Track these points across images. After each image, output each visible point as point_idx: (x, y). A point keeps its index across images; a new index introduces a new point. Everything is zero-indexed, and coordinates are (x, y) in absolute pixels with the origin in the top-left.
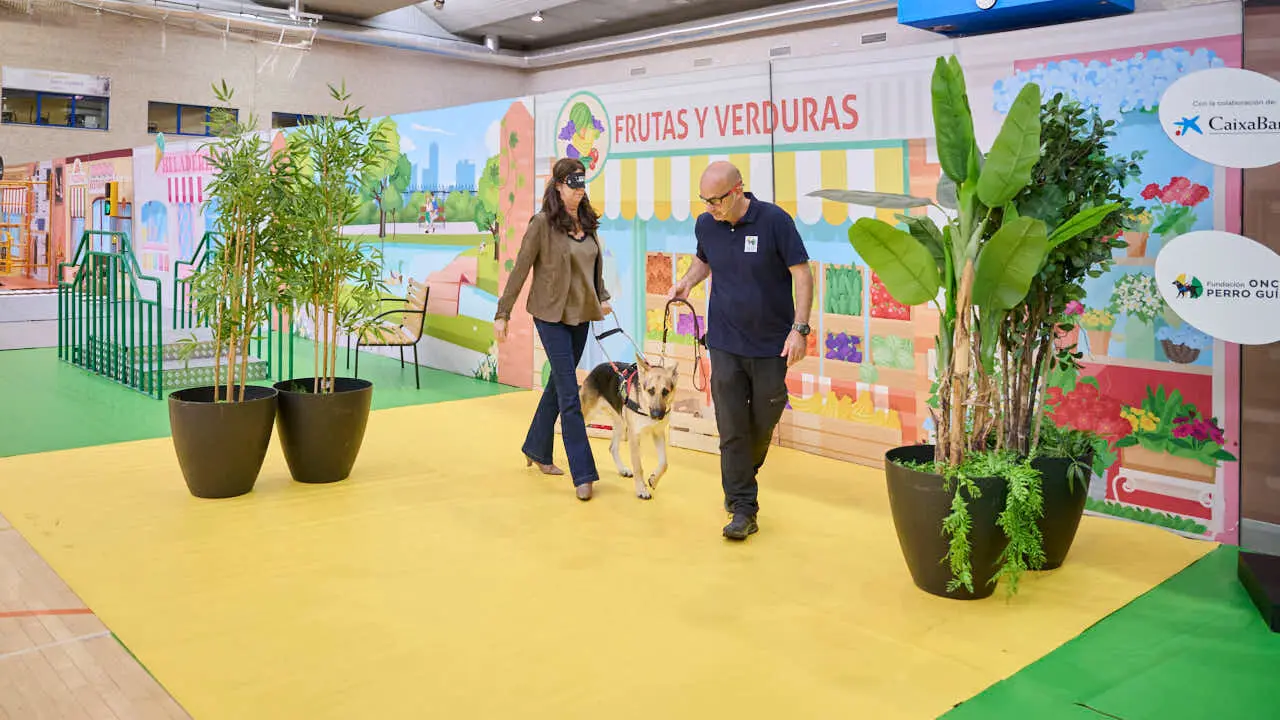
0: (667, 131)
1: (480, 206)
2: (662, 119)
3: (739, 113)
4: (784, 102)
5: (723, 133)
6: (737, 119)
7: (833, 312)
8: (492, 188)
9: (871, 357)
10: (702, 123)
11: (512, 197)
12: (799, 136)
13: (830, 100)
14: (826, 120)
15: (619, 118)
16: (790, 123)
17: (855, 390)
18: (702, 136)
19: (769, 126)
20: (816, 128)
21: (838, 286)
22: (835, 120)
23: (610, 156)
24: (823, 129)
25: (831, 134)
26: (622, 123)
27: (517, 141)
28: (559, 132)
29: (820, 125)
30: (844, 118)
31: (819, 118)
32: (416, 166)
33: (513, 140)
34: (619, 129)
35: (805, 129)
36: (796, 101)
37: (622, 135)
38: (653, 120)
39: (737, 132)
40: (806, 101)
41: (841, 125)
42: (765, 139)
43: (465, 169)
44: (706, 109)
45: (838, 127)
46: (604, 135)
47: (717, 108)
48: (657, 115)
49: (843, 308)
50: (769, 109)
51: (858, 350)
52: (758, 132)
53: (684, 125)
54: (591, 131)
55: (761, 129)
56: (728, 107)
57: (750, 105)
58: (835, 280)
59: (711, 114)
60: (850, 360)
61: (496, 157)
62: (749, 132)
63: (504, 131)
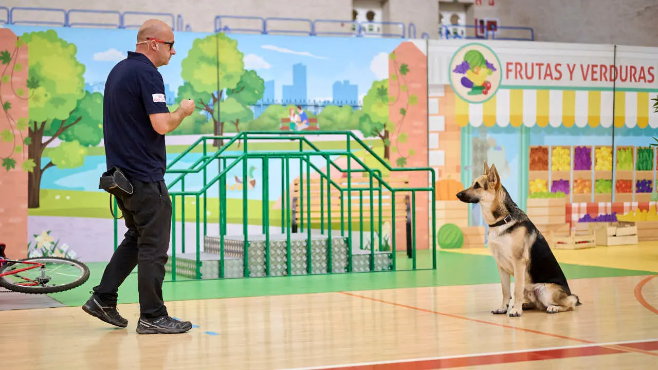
0: (546, 75)
1: (365, 117)
2: (543, 68)
3: (595, 69)
4: (621, 67)
5: (585, 79)
6: (593, 72)
7: (639, 169)
8: (380, 106)
9: (656, 189)
10: (571, 73)
11: (403, 112)
12: (627, 84)
13: (642, 69)
14: (640, 78)
15: (508, 64)
16: (624, 77)
17: (649, 206)
18: (571, 79)
19: (613, 78)
20: (636, 81)
21: (643, 157)
22: (644, 78)
23: (501, 87)
24: (639, 81)
25: (642, 84)
26: (512, 67)
27: (408, 70)
28: (454, 68)
29: (637, 80)
30: (648, 77)
31: (637, 76)
32: (272, 82)
33: (404, 69)
34: (508, 70)
35: (631, 81)
36: (627, 67)
37: (512, 74)
38: (536, 68)
39: (593, 79)
40: (632, 67)
41: (647, 81)
42: (611, 84)
43: (343, 89)
44: (574, 65)
45: (645, 82)
46: (496, 74)
47: (582, 66)
48: (540, 65)
49: (644, 168)
50: (613, 69)
51: (651, 187)
52: (606, 80)
53: (560, 72)
54: (483, 70)
55: (608, 78)
56: (589, 66)
57: (602, 66)
58: (641, 154)
59: (578, 69)
60: (647, 192)
61: (384, 81)
62: (601, 80)
63: (393, 62)
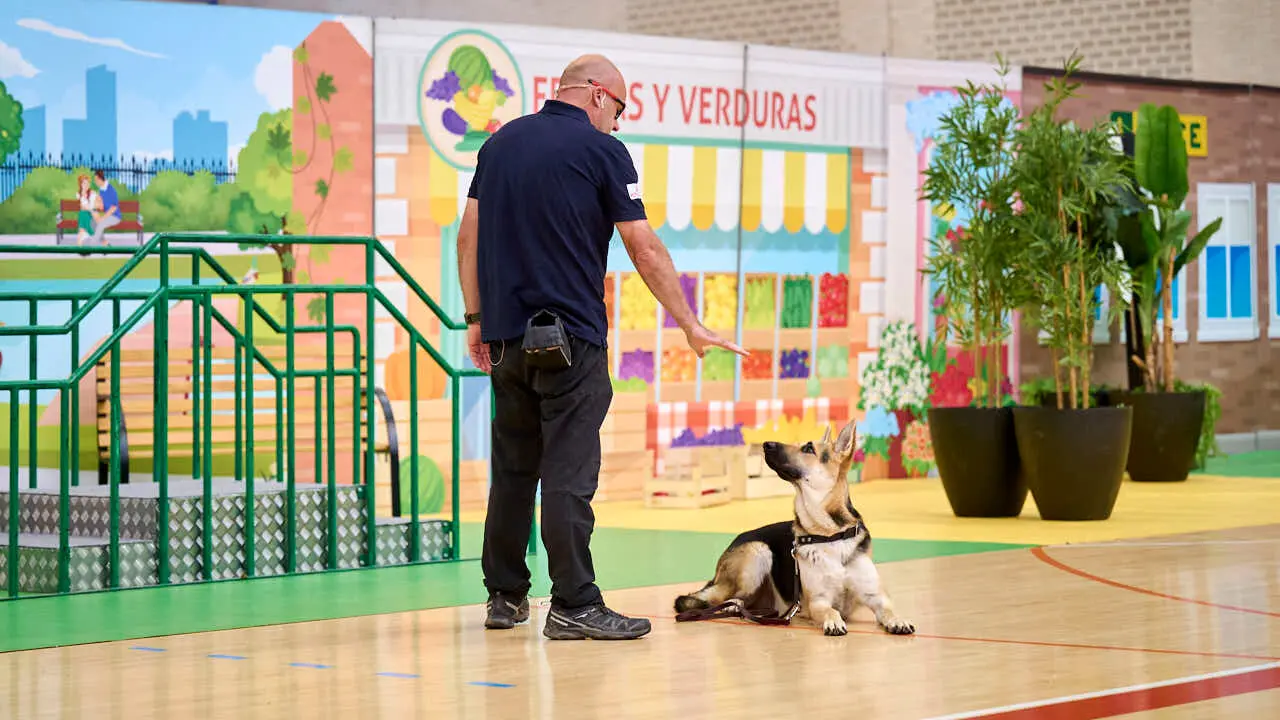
1: (243, 201)
3: (708, 98)
4: (755, 94)
5: (687, 118)
6: (704, 105)
7: (788, 326)
8: (274, 173)
9: (817, 370)
10: (661, 103)
11: (323, 188)
12: (768, 134)
13: (795, 99)
14: (791, 119)
15: (539, 80)
16: (760, 118)
17: (802, 410)
18: (661, 119)
19: (740, 118)
20: (782, 126)
21: (793, 297)
22: (798, 119)
24: (788, 127)
25: (794, 135)
26: (545, 88)
27: (333, 90)
28: (428, 86)
29: (785, 125)
30: (806, 119)
31: (785, 116)
32: (40, 111)
33: (325, 87)
34: (538, 96)
35: (773, 125)
36: (766, 94)
39: (704, 121)
40: (775, 95)
41: (803, 126)
42: (734, 133)
43: (196, 129)
44: (667, 88)
45: (800, 127)
47: (681, 89)
49: (796, 323)
50: (741, 98)
51: (808, 364)
52: (728, 123)
53: (639, 103)
54: (489, 94)
55: (732, 119)
56: (694, 89)
57: (720, 91)
58: (790, 291)
59: (674, 95)
60: (800, 376)
61: (283, 114)
62: (718, 121)
63: (302, 70)
